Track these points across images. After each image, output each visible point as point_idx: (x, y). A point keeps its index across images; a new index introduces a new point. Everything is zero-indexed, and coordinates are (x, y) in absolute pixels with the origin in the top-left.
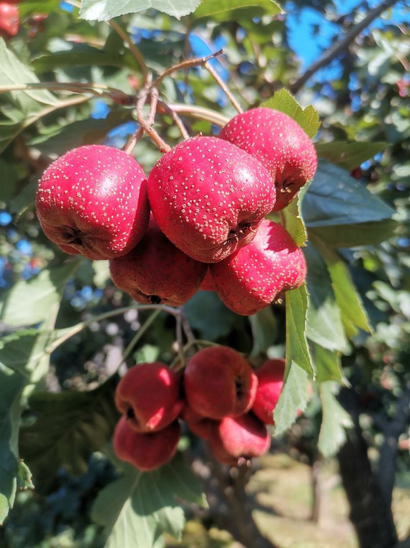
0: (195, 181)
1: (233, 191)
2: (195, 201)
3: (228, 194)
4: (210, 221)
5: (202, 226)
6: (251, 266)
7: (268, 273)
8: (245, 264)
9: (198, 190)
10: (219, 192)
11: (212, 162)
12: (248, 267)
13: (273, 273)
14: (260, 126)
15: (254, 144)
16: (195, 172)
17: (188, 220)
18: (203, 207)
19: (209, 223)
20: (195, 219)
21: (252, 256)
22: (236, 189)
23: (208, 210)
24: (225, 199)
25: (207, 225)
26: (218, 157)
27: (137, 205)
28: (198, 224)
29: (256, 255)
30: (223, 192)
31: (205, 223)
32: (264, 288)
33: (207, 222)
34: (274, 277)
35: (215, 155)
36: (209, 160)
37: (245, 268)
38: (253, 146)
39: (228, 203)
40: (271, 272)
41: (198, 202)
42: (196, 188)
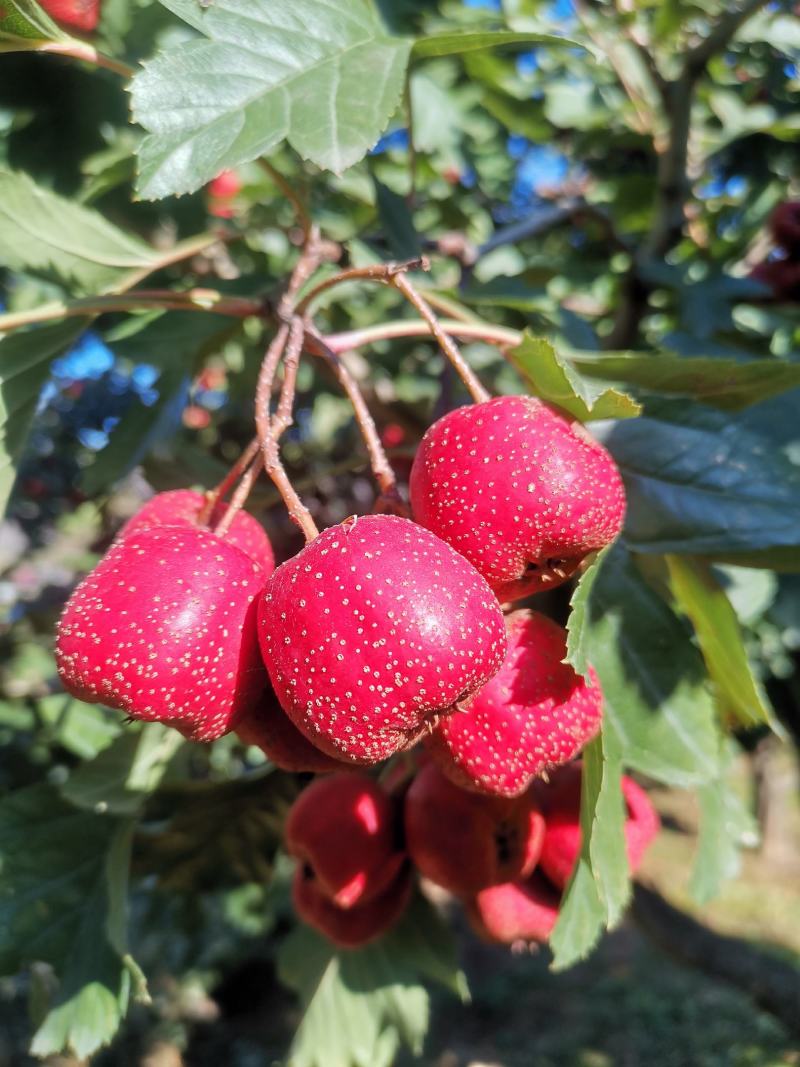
0: (328, 659)
1: (399, 683)
2: (328, 699)
3: (391, 690)
4: (360, 736)
5: (344, 742)
6: (476, 736)
7: (510, 750)
8: (466, 732)
9: (333, 680)
10: (372, 688)
11: (362, 618)
12: (472, 738)
13: (521, 751)
14: (490, 461)
15: (475, 506)
16: (328, 640)
17: (318, 729)
18: (344, 712)
19: (359, 740)
20: (330, 731)
21: (479, 717)
22: (406, 680)
23: (354, 718)
24: (384, 700)
25: (354, 742)
26: (373, 606)
27: (237, 664)
28: (338, 740)
29: (486, 715)
30: (380, 688)
31: (349, 740)
32: (503, 777)
33: (353, 738)
34: (523, 758)
35: (368, 602)
36: (356, 612)
37: (466, 738)
38: (473, 510)
39: (391, 707)
40: (516, 749)
41: (335, 702)
42: (329, 674)
